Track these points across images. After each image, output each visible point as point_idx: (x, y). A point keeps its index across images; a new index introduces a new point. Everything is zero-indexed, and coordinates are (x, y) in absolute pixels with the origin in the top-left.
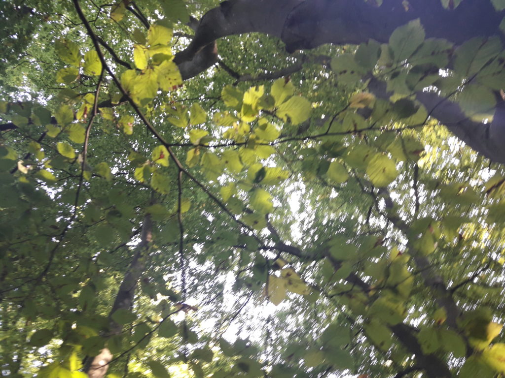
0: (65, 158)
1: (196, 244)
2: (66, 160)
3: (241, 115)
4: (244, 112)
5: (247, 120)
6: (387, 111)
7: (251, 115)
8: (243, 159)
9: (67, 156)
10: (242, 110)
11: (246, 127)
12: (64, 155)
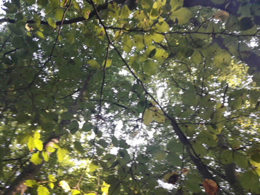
0: (51, 27)
1: (107, 103)
2: (51, 28)
3: (149, 15)
4: (151, 13)
5: (152, 18)
6: (235, 24)
7: (155, 16)
8: (145, 41)
9: (52, 26)
10: (151, 12)
11: (151, 22)
12: (50, 25)
